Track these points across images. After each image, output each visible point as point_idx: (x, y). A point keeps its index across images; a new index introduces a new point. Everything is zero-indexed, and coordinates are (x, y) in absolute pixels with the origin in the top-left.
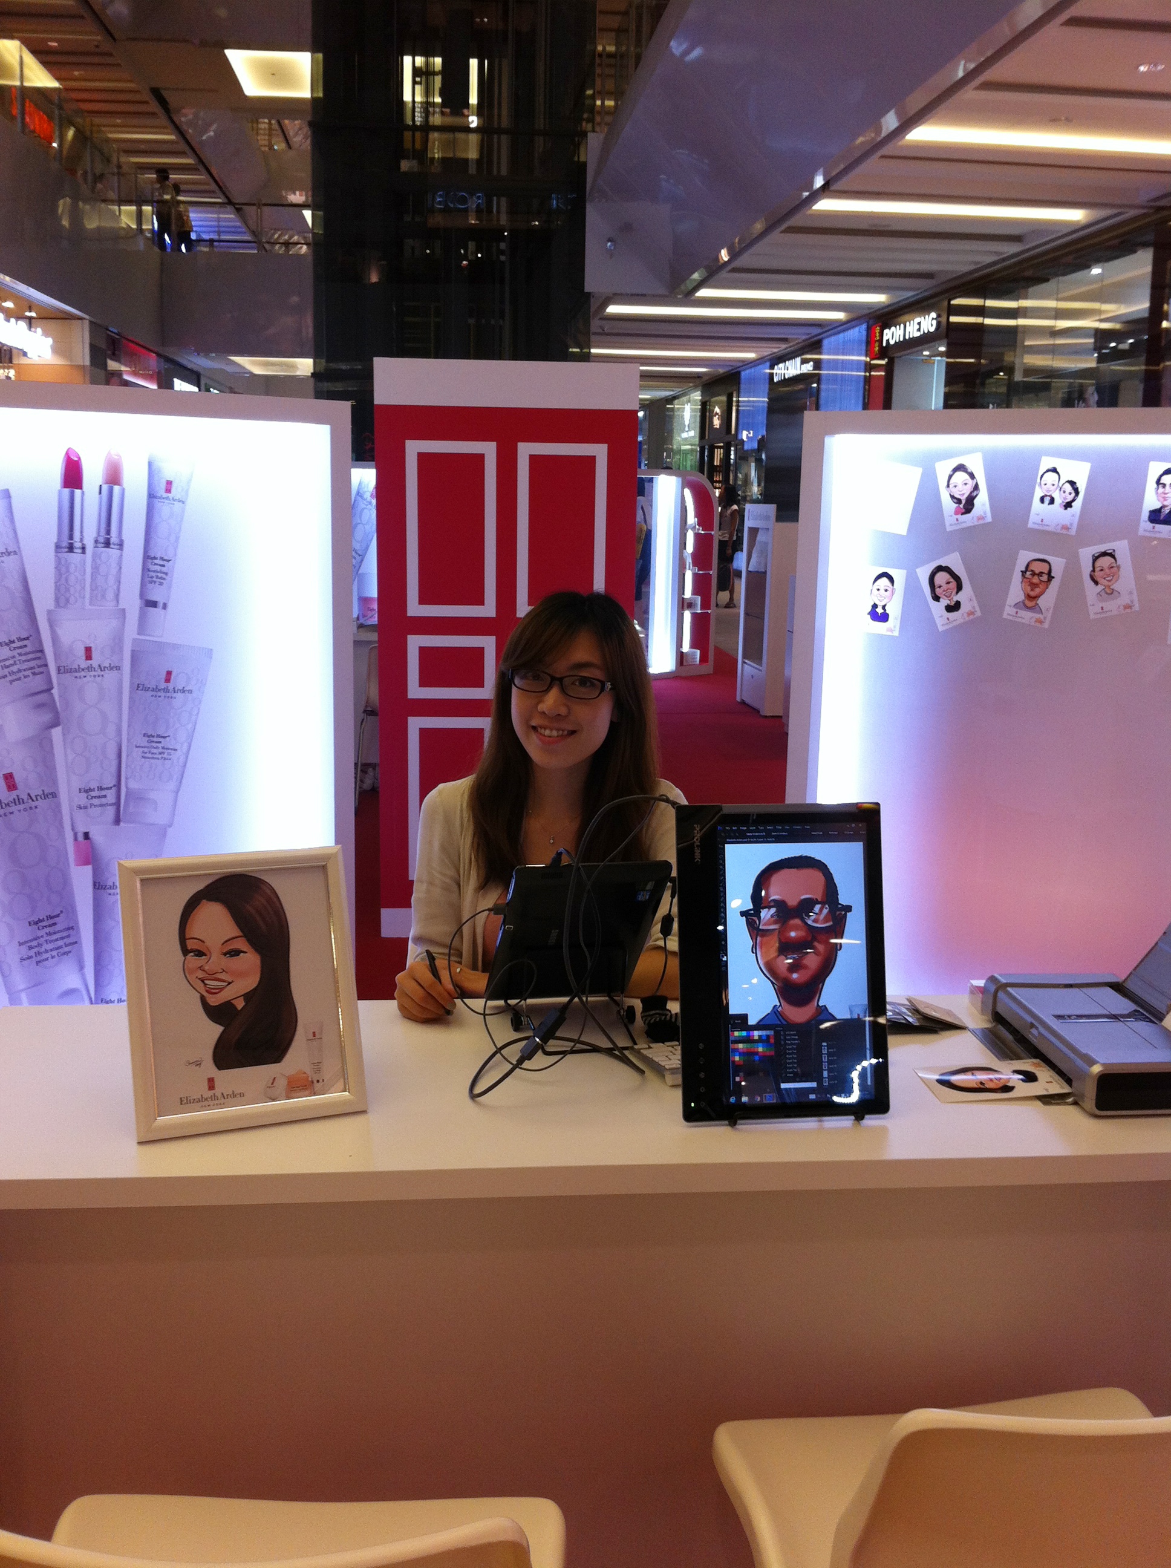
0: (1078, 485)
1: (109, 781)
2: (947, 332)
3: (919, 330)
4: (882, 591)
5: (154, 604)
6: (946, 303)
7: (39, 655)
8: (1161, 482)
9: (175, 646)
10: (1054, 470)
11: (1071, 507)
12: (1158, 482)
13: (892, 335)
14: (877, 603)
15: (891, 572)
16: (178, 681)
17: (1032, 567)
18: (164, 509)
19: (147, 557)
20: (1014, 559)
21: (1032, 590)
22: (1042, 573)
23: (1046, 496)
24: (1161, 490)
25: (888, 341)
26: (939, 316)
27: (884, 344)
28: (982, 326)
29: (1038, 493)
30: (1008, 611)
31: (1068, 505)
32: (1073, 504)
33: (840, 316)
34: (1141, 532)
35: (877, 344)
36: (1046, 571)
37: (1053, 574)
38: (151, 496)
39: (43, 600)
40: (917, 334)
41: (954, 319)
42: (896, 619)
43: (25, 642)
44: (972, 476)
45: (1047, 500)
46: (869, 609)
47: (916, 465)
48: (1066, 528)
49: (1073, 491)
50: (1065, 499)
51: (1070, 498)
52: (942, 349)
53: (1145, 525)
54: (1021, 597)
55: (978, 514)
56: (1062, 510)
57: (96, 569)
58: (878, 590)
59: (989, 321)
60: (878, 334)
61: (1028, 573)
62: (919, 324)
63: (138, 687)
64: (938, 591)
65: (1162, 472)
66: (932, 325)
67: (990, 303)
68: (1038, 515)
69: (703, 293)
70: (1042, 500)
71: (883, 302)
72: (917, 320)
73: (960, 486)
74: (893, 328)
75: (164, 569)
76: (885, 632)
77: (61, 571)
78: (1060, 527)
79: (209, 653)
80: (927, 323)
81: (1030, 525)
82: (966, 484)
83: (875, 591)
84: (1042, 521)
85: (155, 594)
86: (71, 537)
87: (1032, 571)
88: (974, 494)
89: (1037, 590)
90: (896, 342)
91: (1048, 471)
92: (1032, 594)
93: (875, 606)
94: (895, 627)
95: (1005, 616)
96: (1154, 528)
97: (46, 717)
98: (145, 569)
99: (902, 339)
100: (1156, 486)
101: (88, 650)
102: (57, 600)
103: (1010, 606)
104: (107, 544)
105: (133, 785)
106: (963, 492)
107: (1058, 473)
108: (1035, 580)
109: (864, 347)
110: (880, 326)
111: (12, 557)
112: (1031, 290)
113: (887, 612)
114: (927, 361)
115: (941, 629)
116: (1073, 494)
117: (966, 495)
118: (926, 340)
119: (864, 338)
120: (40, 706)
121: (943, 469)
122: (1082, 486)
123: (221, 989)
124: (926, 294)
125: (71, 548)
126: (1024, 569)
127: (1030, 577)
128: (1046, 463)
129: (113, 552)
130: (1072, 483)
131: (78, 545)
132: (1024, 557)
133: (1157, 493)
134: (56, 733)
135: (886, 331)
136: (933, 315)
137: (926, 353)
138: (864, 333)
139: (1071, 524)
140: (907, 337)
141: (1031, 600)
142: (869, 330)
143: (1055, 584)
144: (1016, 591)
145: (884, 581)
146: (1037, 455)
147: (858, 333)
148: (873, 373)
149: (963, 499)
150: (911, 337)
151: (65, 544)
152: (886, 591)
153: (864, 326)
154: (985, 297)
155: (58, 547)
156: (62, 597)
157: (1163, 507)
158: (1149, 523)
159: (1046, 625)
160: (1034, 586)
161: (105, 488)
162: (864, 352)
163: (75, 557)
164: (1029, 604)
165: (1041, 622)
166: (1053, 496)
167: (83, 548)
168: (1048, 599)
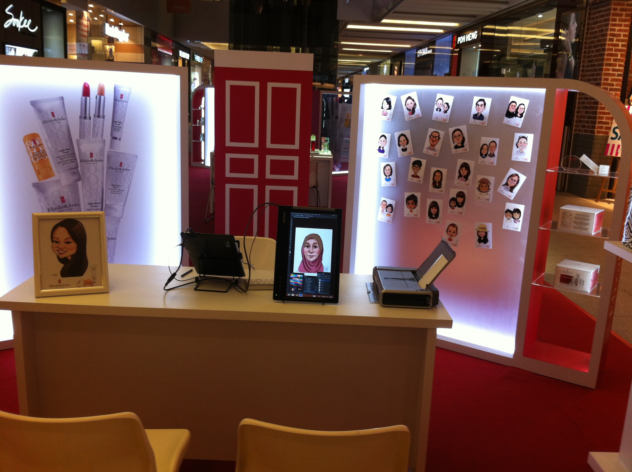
0: (449, 104)
1: (99, 201)
2: (481, 39)
3: (471, 38)
4: (382, 142)
5: (116, 138)
6: (481, 28)
7: (73, 155)
8: (478, 104)
9: (123, 154)
10: (441, 99)
11: (447, 112)
12: (477, 104)
13: (461, 40)
14: (381, 146)
15: (386, 135)
16: (125, 166)
17: (433, 135)
18: (120, 104)
19: (113, 121)
20: (427, 131)
21: (433, 143)
22: (436, 137)
23: (438, 108)
24: (477, 107)
25: (459, 42)
26: (478, 33)
27: (458, 43)
28: (494, 36)
29: (436, 107)
30: (425, 151)
31: (446, 112)
32: (447, 111)
33: (441, 31)
34: (470, 123)
35: (455, 43)
36: (438, 136)
37: (440, 137)
38: (115, 100)
39: (75, 135)
40: (470, 40)
41: (484, 33)
42: (387, 152)
43: (69, 151)
44: (413, 100)
45: (439, 110)
46: (378, 148)
47: (395, 96)
48: (445, 120)
49: (447, 107)
50: (445, 109)
51: (446, 109)
52: (480, 46)
53: (472, 120)
54: (429, 145)
55: (417, 114)
56: (444, 113)
57: (94, 125)
58: (381, 141)
59: (496, 35)
60: (456, 39)
61: (432, 136)
62: (471, 35)
63: (109, 168)
64: (400, 143)
65: (478, 100)
66: (476, 36)
67: (497, 28)
68: (435, 115)
69: (384, 21)
70: (437, 110)
71: (457, 26)
72: (470, 34)
73: (410, 104)
74: (461, 37)
75: (119, 126)
76: (383, 157)
77: (82, 126)
78: (443, 119)
79: (137, 156)
80: (474, 35)
81: (433, 119)
82: (412, 103)
83: (380, 142)
84: (437, 117)
85: (117, 135)
86: (85, 114)
87: (433, 136)
88: (415, 107)
89: (435, 143)
90: (462, 43)
91: (439, 99)
92: (433, 144)
93: (380, 147)
94: (386, 155)
95: (424, 152)
96: (475, 121)
97: (76, 177)
98: (113, 126)
99: (464, 41)
100: (476, 105)
101: (91, 155)
102: (80, 136)
103: (425, 148)
104: (99, 116)
105: (108, 203)
106: (411, 106)
107: (442, 100)
108: (434, 139)
109: (451, 44)
110: (457, 36)
111: (64, 121)
112: (514, 23)
113: (384, 149)
114: (476, 50)
115: (399, 157)
116: (447, 108)
117: (412, 108)
118: (473, 42)
119: (451, 40)
120: (74, 173)
121: (403, 98)
122: (451, 105)
123: (64, 253)
124: (474, 24)
125: (85, 118)
126: (430, 135)
127: (432, 138)
128: (439, 96)
129: (101, 119)
130: (447, 104)
131: (88, 116)
132: (431, 130)
133: (476, 108)
134: (80, 183)
135: (459, 38)
136: (476, 32)
137: (474, 47)
138: (451, 38)
139: (447, 119)
140: (466, 41)
141: (432, 147)
142: (453, 37)
143: (441, 141)
144: (427, 143)
145: (383, 138)
146: (435, 93)
147: (448, 38)
148: (454, 54)
149: (411, 109)
150: (468, 41)
151: (83, 116)
152: (384, 142)
153: (451, 36)
154: (496, 25)
155: (81, 117)
156: (82, 135)
157: (478, 113)
158: (473, 119)
159: (437, 156)
160: (433, 141)
161: (98, 96)
162: (451, 46)
163: (87, 121)
164: (432, 148)
165: (435, 154)
166: (441, 108)
167: (90, 118)
168: (438, 146)
